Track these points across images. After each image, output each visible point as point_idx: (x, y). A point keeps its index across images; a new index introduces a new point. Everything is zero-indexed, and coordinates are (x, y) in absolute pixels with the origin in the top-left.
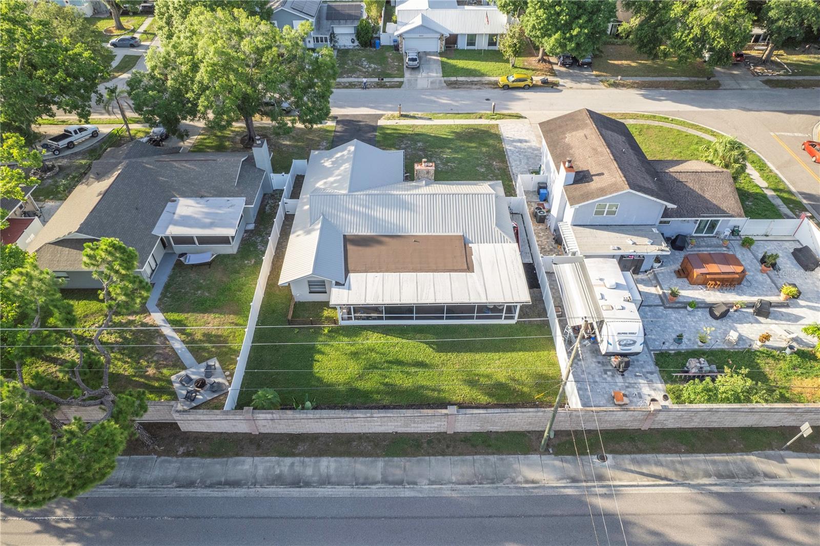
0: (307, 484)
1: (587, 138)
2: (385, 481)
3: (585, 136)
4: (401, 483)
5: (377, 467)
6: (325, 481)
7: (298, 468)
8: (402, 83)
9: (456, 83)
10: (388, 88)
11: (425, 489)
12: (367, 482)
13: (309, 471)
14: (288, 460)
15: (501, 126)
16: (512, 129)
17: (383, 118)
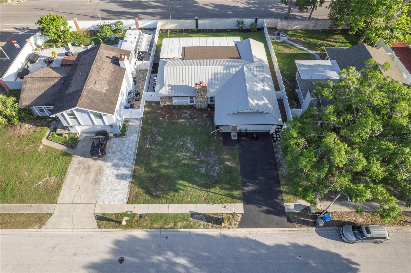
1: (96, 81)
3: (95, 83)
15: (126, 200)
16: (116, 195)
17: (239, 219)
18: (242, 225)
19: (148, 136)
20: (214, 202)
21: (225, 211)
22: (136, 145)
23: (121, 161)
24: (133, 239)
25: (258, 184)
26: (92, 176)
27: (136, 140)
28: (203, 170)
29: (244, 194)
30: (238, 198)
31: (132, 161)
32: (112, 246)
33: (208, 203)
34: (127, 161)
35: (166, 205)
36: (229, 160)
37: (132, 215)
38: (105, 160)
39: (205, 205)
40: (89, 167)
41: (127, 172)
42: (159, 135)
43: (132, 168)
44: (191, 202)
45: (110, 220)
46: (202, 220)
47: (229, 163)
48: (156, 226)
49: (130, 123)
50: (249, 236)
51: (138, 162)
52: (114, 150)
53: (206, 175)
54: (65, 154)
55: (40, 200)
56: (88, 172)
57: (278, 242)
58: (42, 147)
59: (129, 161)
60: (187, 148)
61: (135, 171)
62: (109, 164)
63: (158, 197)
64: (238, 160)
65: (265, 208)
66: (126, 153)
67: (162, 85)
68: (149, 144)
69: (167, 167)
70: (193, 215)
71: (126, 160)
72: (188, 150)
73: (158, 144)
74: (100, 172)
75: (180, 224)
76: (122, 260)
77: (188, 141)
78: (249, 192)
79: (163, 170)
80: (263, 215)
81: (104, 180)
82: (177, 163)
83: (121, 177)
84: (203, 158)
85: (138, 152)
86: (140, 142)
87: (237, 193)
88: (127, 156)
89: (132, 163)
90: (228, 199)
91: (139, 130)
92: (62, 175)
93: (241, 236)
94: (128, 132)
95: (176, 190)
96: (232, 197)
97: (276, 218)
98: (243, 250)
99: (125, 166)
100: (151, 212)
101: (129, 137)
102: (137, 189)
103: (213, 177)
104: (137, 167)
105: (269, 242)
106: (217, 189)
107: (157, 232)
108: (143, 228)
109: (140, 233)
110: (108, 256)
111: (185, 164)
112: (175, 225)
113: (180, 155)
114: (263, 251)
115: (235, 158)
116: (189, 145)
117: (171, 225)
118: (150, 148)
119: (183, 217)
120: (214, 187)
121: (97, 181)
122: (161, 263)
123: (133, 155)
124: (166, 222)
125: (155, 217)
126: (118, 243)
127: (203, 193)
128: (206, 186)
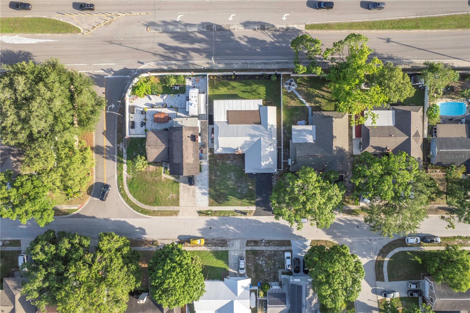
0: (263, 63)
1: (187, 157)
2: (248, 64)
4: (245, 63)
5: (249, 67)
6: (260, 63)
7: (265, 66)
8: (247, 245)
9: (223, 244)
10: (252, 241)
11: (240, 62)
12: (251, 64)
13: (263, 66)
14: (267, 68)
15: (208, 205)
16: (204, 203)
17: (254, 213)
18: (254, 215)
19: (213, 172)
20: (244, 206)
21: (248, 209)
22: (208, 177)
23: (202, 186)
24: (213, 220)
25: (262, 198)
26: (191, 194)
27: (207, 174)
28: (239, 191)
29: (256, 202)
30: (254, 204)
31: (207, 186)
32: (206, 223)
33: (242, 206)
34: (205, 186)
35: (224, 207)
36: (251, 186)
37: (212, 211)
38: (195, 186)
39: (240, 207)
40: (189, 189)
41: (206, 192)
42: (218, 171)
43: (208, 189)
44: (234, 205)
45: (203, 213)
46: (239, 213)
47: (251, 187)
48: (221, 215)
49: (203, 164)
50: (257, 219)
51: (210, 186)
52: (198, 179)
53: (241, 193)
54: (175, 182)
55: (172, 205)
56: (189, 192)
57: (267, 221)
58: (163, 178)
60: (232, 179)
61: (209, 192)
62: (197, 187)
63: (221, 203)
64: (255, 186)
65: (264, 208)
66: (204, 181)
67: (218, 147)
68: (214, 176)
69: (224, 189)
70: (235, 211)
72: (233, 181)
73: (218, 176)
74: (194, 192)
75: (231, 215)
76: (210, 228)
77: (232, 175)
78: (258, 201)
79: (222, 191)
80: (263, 211)
81: (197, 195)
82: (227, 187)
83: (204, 194)
84: (239, 184)
85: (209, 181)
86: (209, 175)
87: (253, 201)
88: (204, 183)
90: (250, 204)
91: (208, 168)
92: (178, 193)
93: (253, 219)
94: (203, 170)
95: (228, 200)
96: (251, 203)
97: (268, 212)
98: (254, 224)
99: (205, 188)
100: (219, 210)
101: (204, 172)
102: (212, 200)
103: (244, 194)
105: (264, 221)
106: (245, 200)
107: (222, 217)
108: (217, 216)
109: (215, 218)
110: (205, 226)
111: (231, 188)
112: (229, 215)
113: (228, 183)
114: (261, 225)
115: (254, 184)
116: (233, 178)
117: (227, 215)
118: (215, 179)
119: (232, 212)
120: (244, 199)
121: (194, 196)
122: (224, 229)
123: (207, 183)
124: (225, 214)
125: (221, 212)
126: (207, 221)
127: (239, 202)
128: (241, 198)
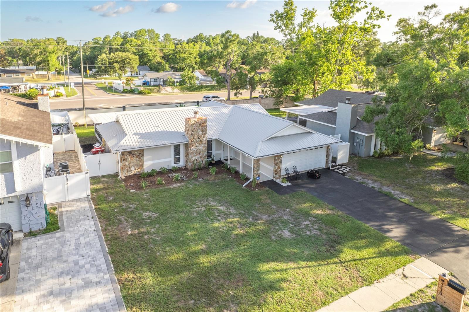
22: (100, 237)
23: (70, 277)
27: (93, 228)
31: (104, 266)
34: (87, 272)
42: (145, 210)
43: (112, 281)
49: (65, 209)
51: (121, 264)
52: (36, 260)
59: (94, 269)
66: (77, 256)
67: (123, 135)
68: (131, 228)
69: (207, 252)
71: (83, 270)
73: (152, 223)
79: (203, 260)
84: (265, 217)
85: (110, 247)
86: (104, 230)
88: (82, 262)
89: (106, 271)
91: (91, 214)
94: (64, 222)
101: (72, 229)
104: (125, 275)
113: (216, 224)
118: (139, 233)
123: (101, 255)
